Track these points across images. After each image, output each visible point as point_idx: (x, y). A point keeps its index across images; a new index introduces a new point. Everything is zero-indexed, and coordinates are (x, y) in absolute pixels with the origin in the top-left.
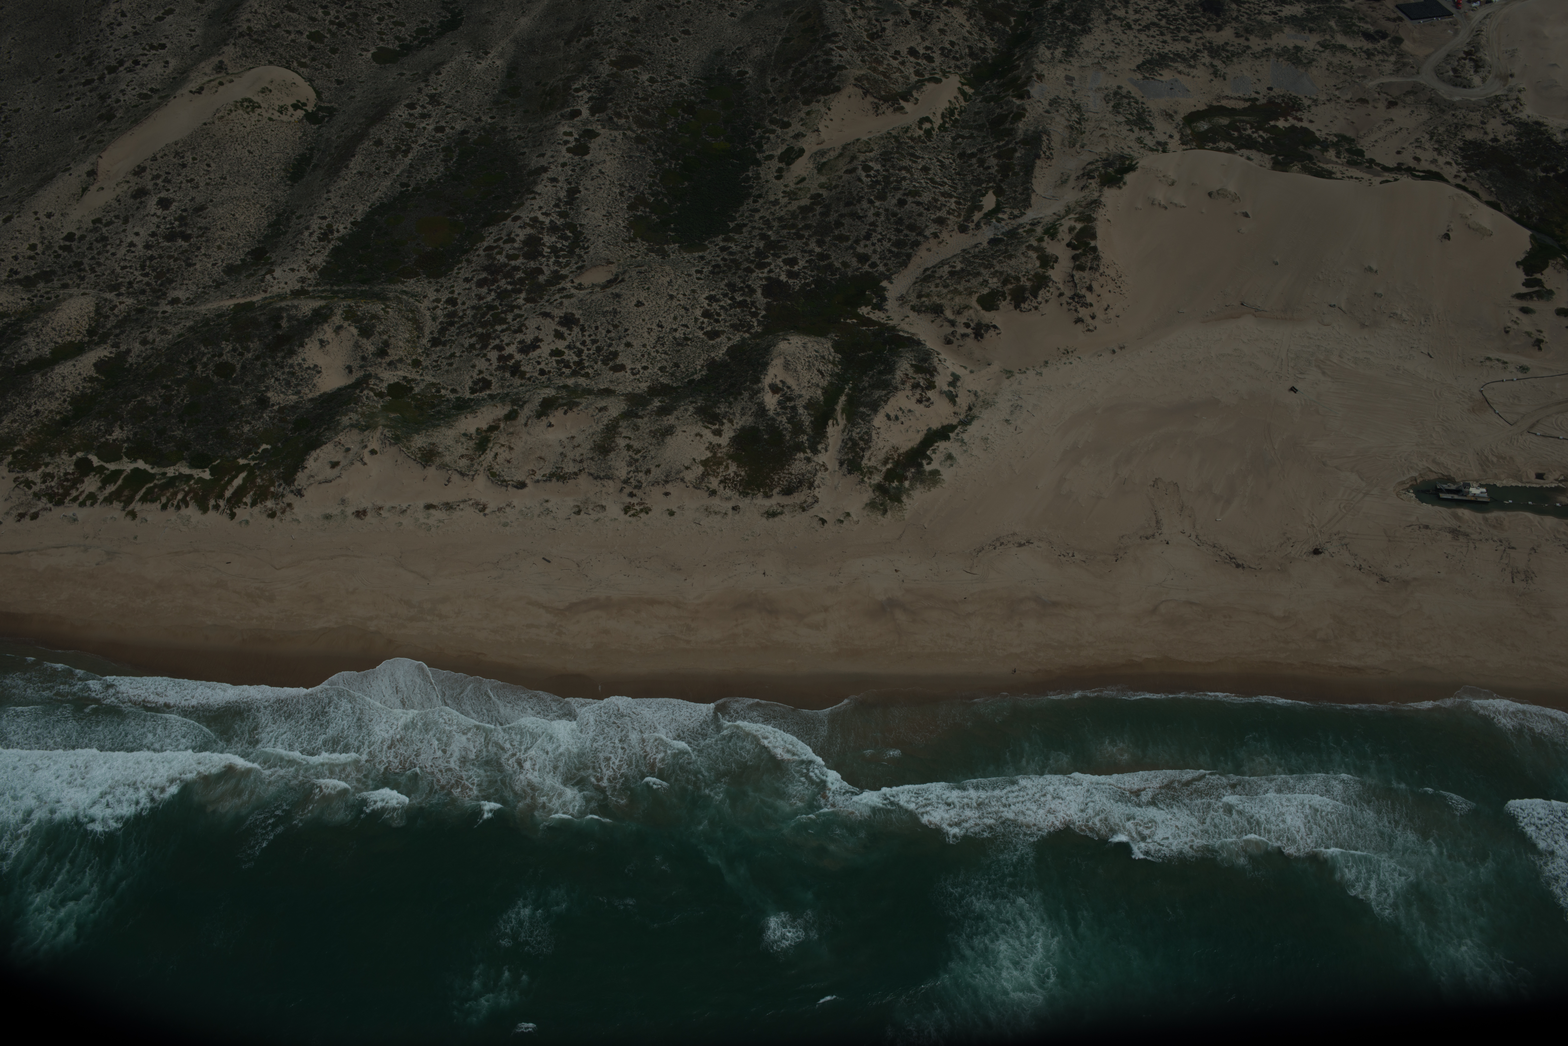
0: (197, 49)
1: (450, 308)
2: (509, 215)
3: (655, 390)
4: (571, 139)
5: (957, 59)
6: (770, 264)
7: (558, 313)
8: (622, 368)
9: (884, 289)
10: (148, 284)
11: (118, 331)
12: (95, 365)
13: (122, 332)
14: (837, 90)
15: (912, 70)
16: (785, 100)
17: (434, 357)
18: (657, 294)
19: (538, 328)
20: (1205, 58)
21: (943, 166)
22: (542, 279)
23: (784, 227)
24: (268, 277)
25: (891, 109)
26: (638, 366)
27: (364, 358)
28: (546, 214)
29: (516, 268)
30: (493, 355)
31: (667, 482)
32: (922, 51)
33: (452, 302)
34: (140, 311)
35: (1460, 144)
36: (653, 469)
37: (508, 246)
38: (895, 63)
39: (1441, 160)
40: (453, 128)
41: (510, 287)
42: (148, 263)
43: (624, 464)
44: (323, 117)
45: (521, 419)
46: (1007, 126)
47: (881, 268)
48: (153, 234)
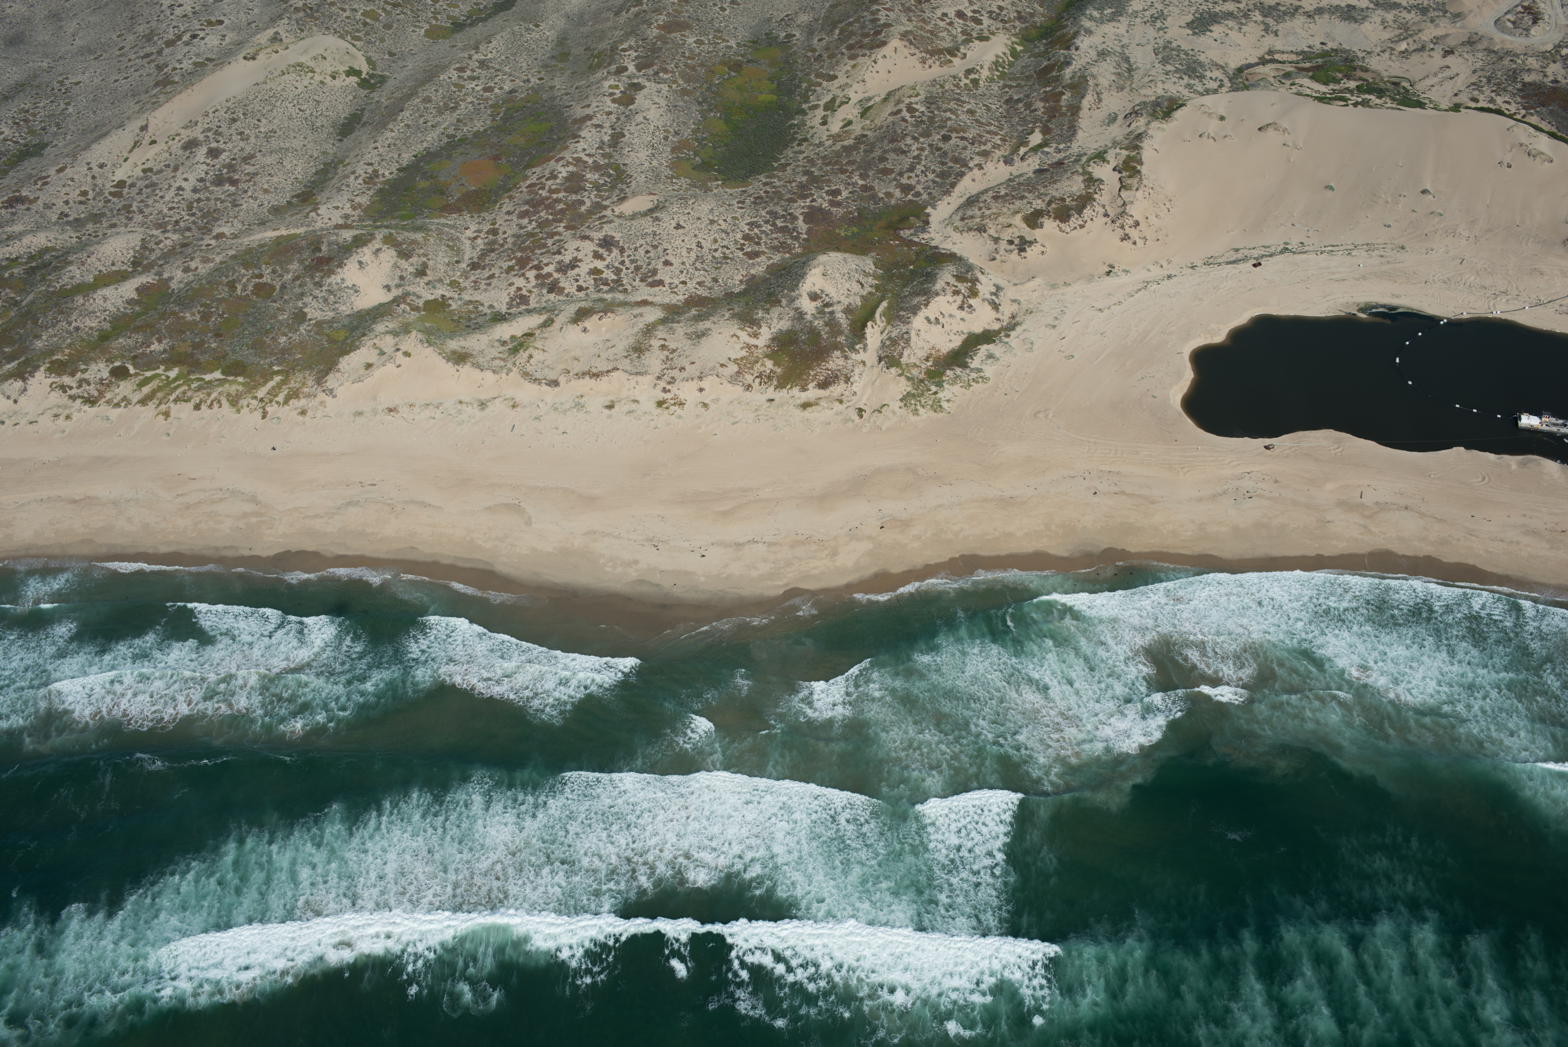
0: (253, 25)
1: (490, 237)
2: (553, 157)
3: (694, 301)
4: (617, 91)
5: (1006, 22)
6: (812, 195)
7: (597, 235)
8: (661, 283)
9: (928, 215)
10: (194, 223)
11: (161, 262)
12: (137, 289)
13: (167, 263)
14: (884, 44)
15: (959, 30)
16: (832, 56)
17: (473, 278)
18: (699, 219)
19: (577, 249)
20: (1257, 16)
21: (989, 109)
22: (583, 209)
23: (827, 165)
24: (313, 214)
25: (938, 63)
26: (676, 282)
27: (402, 278)
28: (589, 155)
29: (558, 201)
30: (531, 274)
31: (700, 378)
32: (970, 14)
33: (494, 232)
34: (184, 245)
35: (1519, 86)
36: (688, 367)
37: (549, 183)
38: (942, 24)
39: (1499, 100)
40: (501, 88)
41: (550, 217)
42: (195, 205)
43: (659, 362)
44: (376, 84)
45: (557, 325)
46: (1054, 74)
47: (925, 196)
48: (201, 180)
